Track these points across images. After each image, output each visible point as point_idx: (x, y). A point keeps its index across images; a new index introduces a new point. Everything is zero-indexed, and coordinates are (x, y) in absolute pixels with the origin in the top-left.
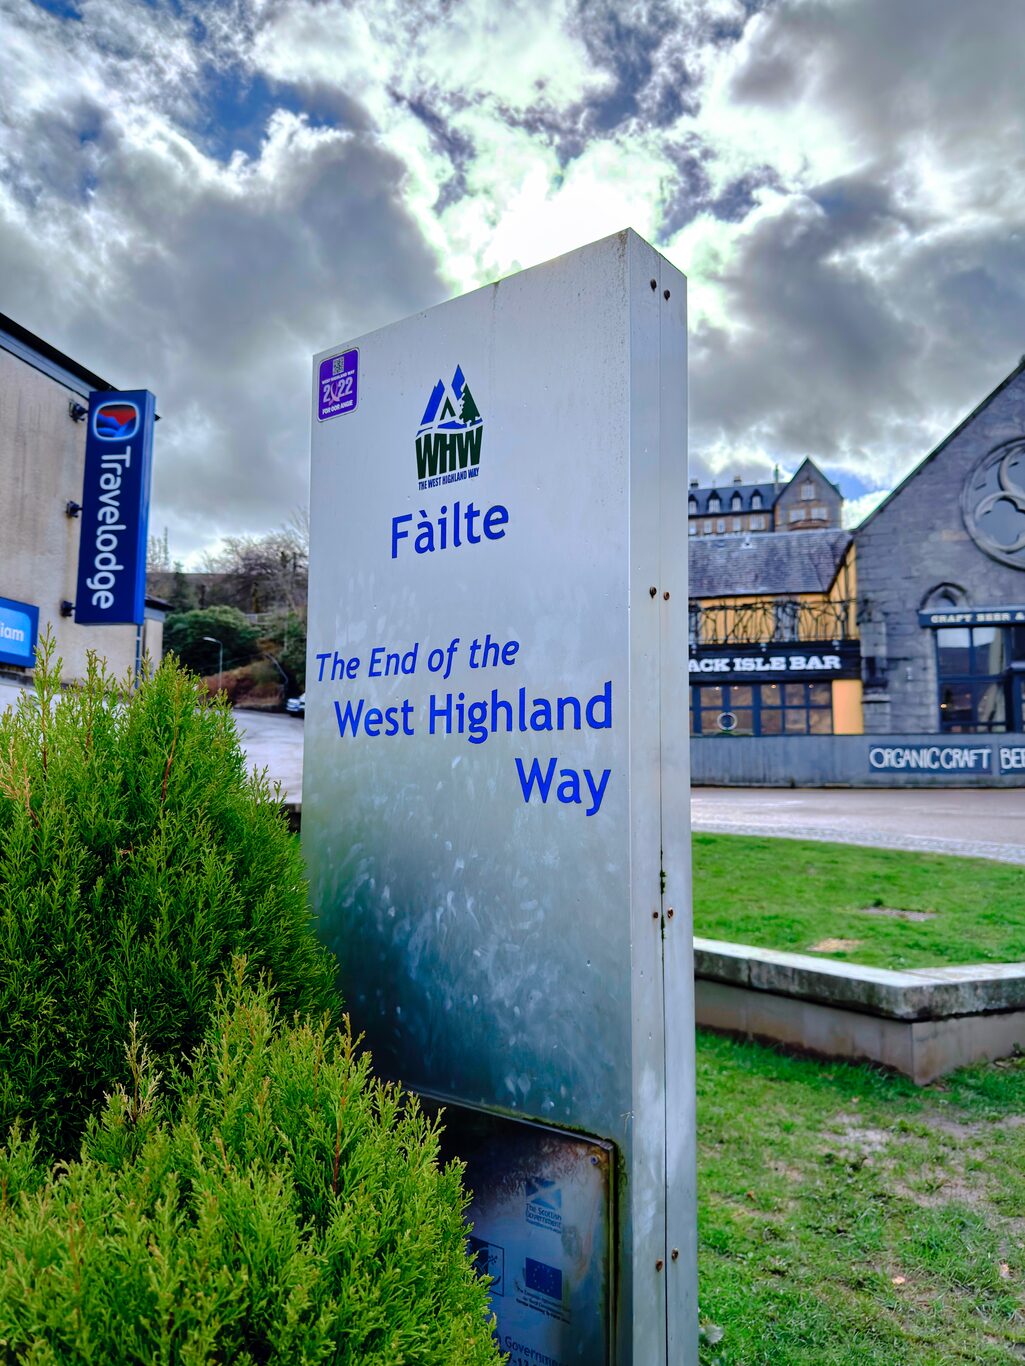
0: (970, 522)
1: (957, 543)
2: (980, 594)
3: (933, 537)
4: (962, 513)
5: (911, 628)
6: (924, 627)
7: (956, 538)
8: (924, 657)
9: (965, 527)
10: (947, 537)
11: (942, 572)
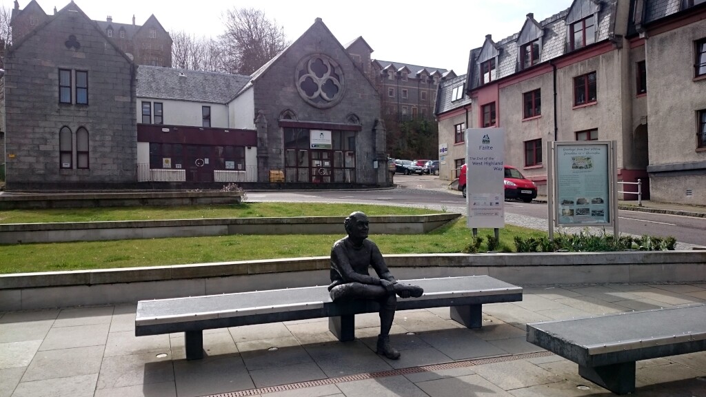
0: (297, 85)
1: (293, 93)
2: (300, 116)
3: (284, 89)
4: (295, 81)
5: (276, 126)
6: (280, 127)
7: (292, 91)
8: (280, 139)
9: (295, 86)
10: (289, 90)
11: (287, 104)
